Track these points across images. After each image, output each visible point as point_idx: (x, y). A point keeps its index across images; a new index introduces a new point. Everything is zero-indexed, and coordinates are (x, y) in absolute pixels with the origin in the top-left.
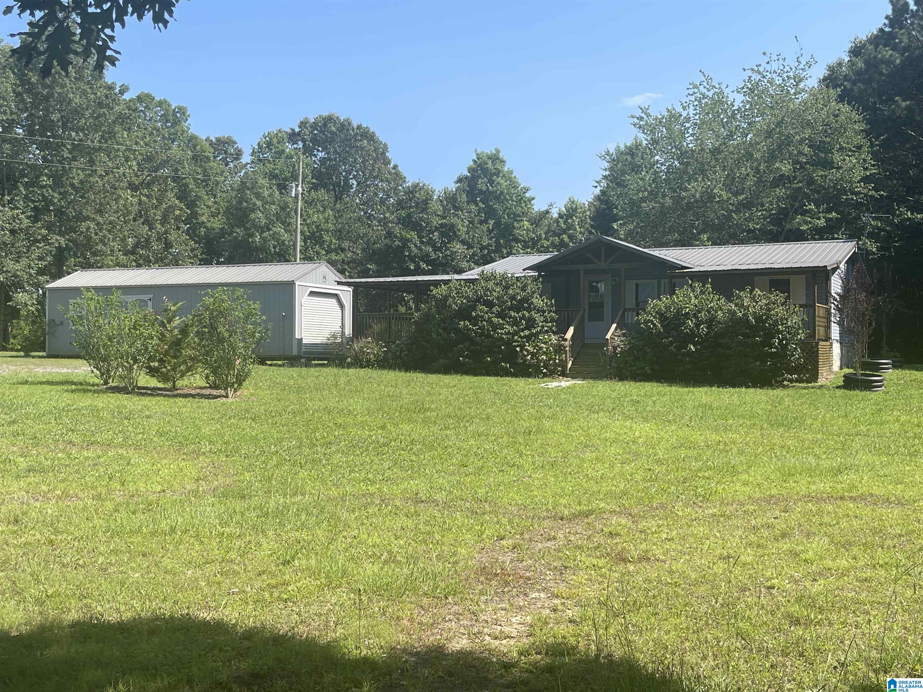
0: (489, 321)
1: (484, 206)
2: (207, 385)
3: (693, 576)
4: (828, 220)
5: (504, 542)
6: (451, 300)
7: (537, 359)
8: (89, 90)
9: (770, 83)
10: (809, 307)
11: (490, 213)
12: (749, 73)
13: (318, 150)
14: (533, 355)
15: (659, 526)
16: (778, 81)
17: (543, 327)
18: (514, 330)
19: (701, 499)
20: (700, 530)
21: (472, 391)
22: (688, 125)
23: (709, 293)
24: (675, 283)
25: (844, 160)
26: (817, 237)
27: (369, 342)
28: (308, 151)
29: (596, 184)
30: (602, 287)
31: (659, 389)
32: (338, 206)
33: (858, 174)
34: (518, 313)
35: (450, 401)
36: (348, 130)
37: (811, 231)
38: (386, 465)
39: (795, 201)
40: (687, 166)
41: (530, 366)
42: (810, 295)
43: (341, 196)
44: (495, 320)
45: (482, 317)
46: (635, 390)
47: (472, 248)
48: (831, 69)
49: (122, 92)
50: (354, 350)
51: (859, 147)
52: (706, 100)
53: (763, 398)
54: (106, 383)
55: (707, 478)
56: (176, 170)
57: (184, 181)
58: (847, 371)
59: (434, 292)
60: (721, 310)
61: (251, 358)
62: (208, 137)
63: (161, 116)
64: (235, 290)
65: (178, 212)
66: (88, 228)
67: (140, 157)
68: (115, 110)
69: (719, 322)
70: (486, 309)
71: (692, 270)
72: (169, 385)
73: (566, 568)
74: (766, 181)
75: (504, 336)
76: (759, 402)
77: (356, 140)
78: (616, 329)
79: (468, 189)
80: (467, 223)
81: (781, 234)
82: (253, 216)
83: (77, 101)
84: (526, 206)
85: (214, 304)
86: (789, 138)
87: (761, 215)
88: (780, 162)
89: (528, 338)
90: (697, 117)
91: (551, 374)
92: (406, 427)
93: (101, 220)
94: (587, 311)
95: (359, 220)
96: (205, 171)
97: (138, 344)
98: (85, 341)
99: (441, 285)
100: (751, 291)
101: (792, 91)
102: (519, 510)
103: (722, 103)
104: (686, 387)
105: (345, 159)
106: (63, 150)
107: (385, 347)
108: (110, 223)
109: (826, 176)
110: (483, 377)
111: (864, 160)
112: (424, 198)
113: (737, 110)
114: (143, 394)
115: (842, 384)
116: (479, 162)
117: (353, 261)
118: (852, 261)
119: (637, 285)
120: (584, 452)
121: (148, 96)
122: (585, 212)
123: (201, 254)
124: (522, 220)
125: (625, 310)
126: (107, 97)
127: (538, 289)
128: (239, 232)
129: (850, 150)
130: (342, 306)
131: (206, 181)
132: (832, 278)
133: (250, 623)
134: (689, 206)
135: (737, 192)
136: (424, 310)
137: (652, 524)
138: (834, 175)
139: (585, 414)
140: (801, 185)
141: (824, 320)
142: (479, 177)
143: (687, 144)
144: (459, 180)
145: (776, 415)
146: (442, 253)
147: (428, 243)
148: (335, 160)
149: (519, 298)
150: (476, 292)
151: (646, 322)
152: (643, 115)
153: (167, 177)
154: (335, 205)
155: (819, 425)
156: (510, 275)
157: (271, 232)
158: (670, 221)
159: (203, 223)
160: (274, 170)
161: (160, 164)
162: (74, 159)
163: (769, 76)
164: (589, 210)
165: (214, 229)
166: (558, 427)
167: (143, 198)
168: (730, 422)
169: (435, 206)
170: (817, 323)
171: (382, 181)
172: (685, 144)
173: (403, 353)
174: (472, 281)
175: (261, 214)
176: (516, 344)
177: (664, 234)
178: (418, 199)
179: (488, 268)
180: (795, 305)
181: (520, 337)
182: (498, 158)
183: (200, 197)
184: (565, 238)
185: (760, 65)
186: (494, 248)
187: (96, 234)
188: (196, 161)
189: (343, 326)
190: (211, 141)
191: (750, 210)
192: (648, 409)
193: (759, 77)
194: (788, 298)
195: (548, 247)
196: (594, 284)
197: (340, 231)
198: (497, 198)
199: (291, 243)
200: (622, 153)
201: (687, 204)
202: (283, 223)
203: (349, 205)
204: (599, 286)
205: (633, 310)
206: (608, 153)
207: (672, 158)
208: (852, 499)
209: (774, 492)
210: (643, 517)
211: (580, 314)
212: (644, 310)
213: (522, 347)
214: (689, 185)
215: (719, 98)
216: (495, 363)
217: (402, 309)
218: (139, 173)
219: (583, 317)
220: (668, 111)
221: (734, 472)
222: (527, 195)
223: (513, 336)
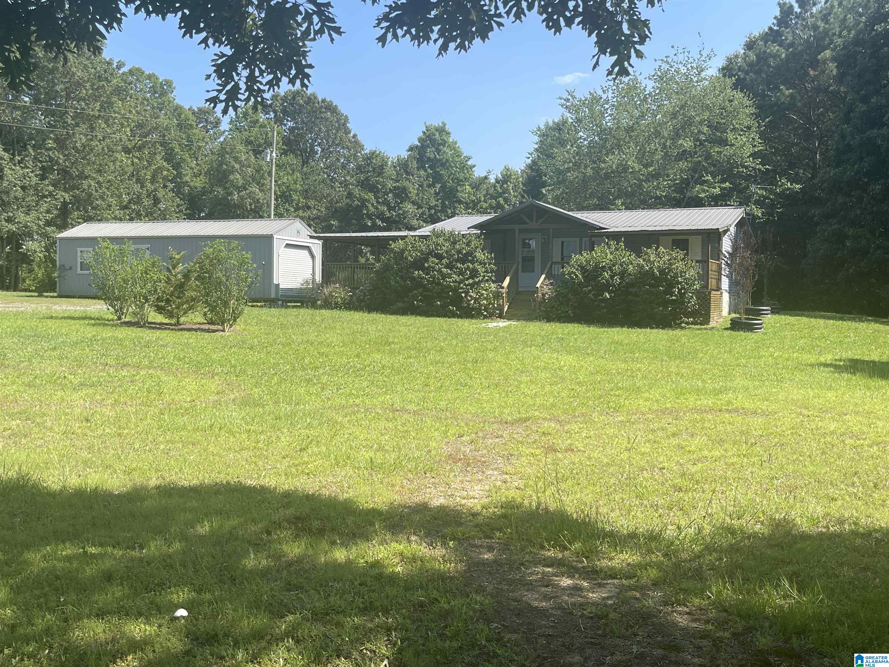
0: (440, 271)
1: (431, 172)
2: (206, 321)
3: (605, 460)
4: (722, 189)
5: (464, 439)
6: (407, 252)
7: (479, 303)
8: (90, 65)
9: (677, 72)
10: (704, 262)
11: (437, 178)
12: (659, 63)
13: (288, 120)
14: (476, 300)
15: (580, 429)
16: (683, 70)
17: (484, 276)
18: (460, 279)
19: (612, 410)
20: (611, 431)
21: (425, 329)
22: (607, 106)
23: (622, 250)
24: (594, 242)
25: (737, 138)
26: (713, 203)
27: (337, 288)
28: (279, 121)
29: (529, 156)
30: (533, 243)
31: (580, 329)
32: (305, 169)
33: (748, 150)
34: (463, 265)
35: (409, 336)
36: (314, 103)
37: (708, 198)
38: (365, 384)
39: (695, 172)
40: (606, 141)
41: (473, 309)
42: (705, 253)
43: (307, 161)
44: (444, 270)
45: (433, 267)
46: (561, 330)
47: (422, 208)
48: (729, 60)
49: (119, 67)
50: (325, 294)
51: (749, 128)
52: (623, 85)
53: (665, 337)
54: (120, 318)
55: (618, 396)
56: (164, 136)
57: (170, 145)
58: (734, 315)
59: (393, 246)
60: (632, 264)
61: (244, 299)
62: (191, 107)
63: (150, 88)
64: (231, 242)
65: (166, 172)
66: (89, 186)
67: (133, 124)
68: (112, 83)
69: (630, 274)
70: (437, 261)
71: (609, 230)
72: (173, 321)
73: (511, 455)
74: (671, 155)
75: (452, 284)
76: (661, 340)
77: (320, 112)
78: (545, 279)
79: (418, 157)
80: (417, 186)
81: (683, 201)
82: (231, 177)
83: (79, 74)
84: (468, 172)
85: (213, 254)
86: (691, 119)
87: (667, 184)
88: (684, 139)
89: (472, 285)
90: (615, 100)
91: (490, 316)
92: (377, 356)
93: (101, 179)
94: (520, 264)
95: (323, 182)
96: (189, 136)
97: (149, 286)
98: (102, 283)
99: (398, 240)
100: (657, 249)
101: (695, 79)
102: (473, 417)
103: (636, 88)
104: (602, 327)
105: (312, 128)
106: (67, 118)
107: (350, 292)
108: (109, 181)
109: (721, 152)
110: (433, 318)
111: (753, 139)
112: (380, 164)
113: (648, 94)
114: (153, 328)
115: (730, 326)
116: (428, 134)
117: (318, 218)
118: (740, 225)
119: (563, 242)
120: (520, 376)
121: (138, 70)
122: (518, 178)
123: (186, 210)
124: (464, 185)
125: (552, 263)
126: (105, 71)
127: (480, 244)
128: (220, 191)
129: (742, 130)
130: (313, 257)
131: (189, 147)
132: (724, 238)
133: (286, 487)
134: (607, 176)
135: (647, 165)
136: (383, 261)
137: (575, 427)
138: (728, 151)
139: (520, 348)
140: (700, 159)
141: (716, 273)
142: (428, 146)
143: (606, 123)
144: (411, 149)
145: (674, 351)
146: (395, 212)
147: (383, 203)
148: (303, 129)
149: (464, 252)
150: (428, 246)
151: (570, 274)
152: (570, 97)
153: (156, 142)
154: (302, 168)
155: (708, 358)
156: (457, 233)
157: (248, 191)
158: (591, 188)
159: (187, 182)
160: (250, 137)
161: (150, 130)
162: (77, 125)
163: (676, 66)
164: (522, 176)
165: (196, 188)
166: (499, 358)
167: (136, 160)
168: (637, 355)
169: (389, 171)
170: (710, 276)
171: (343, 148)
172: (604, 122)
173: (366, 297)
174: (425, 237)
175: (239, 176)
176: (462, 291)
177: (586, 199)
178: (375, 164)
179: (438, 226)
180: (692, 261)
181: (465, 285)
182: (444, 131)
183: (184, 160)
184: (502, 201)
185: (668, 57)
186: (440, 208)
187: (97, 191)
188: (181, 129)
189: (314, 274)
190: (194, 110)
191: (657, 179)
192: (571, 344)
193: (668, 66)
194: (687, 254)
195: (486, 209)
196: (527, 241)
197: (306, 191)
198: (443, 165)
199: (265, 201)
200: (550, 128)
201: (606, 174)
202: (258, 184)
203: (314, 169)
204: (531, 242)
205: (559, 263)
206: (539, 129)
207: (593, 134)
208: (729, 411)
209: (669, 405)
210: (569, 423)
211: (514, 267)
212: (568, 263)
213: (467, 293)
214: (607, 157)
215: (633, 84)
216: (444, 306)
217: (362, 260)
218: (131, 138)
219: (517, 270)
220: (591, 94)
221: (638, 390)
222: (469, 163)
223: (459, 284)
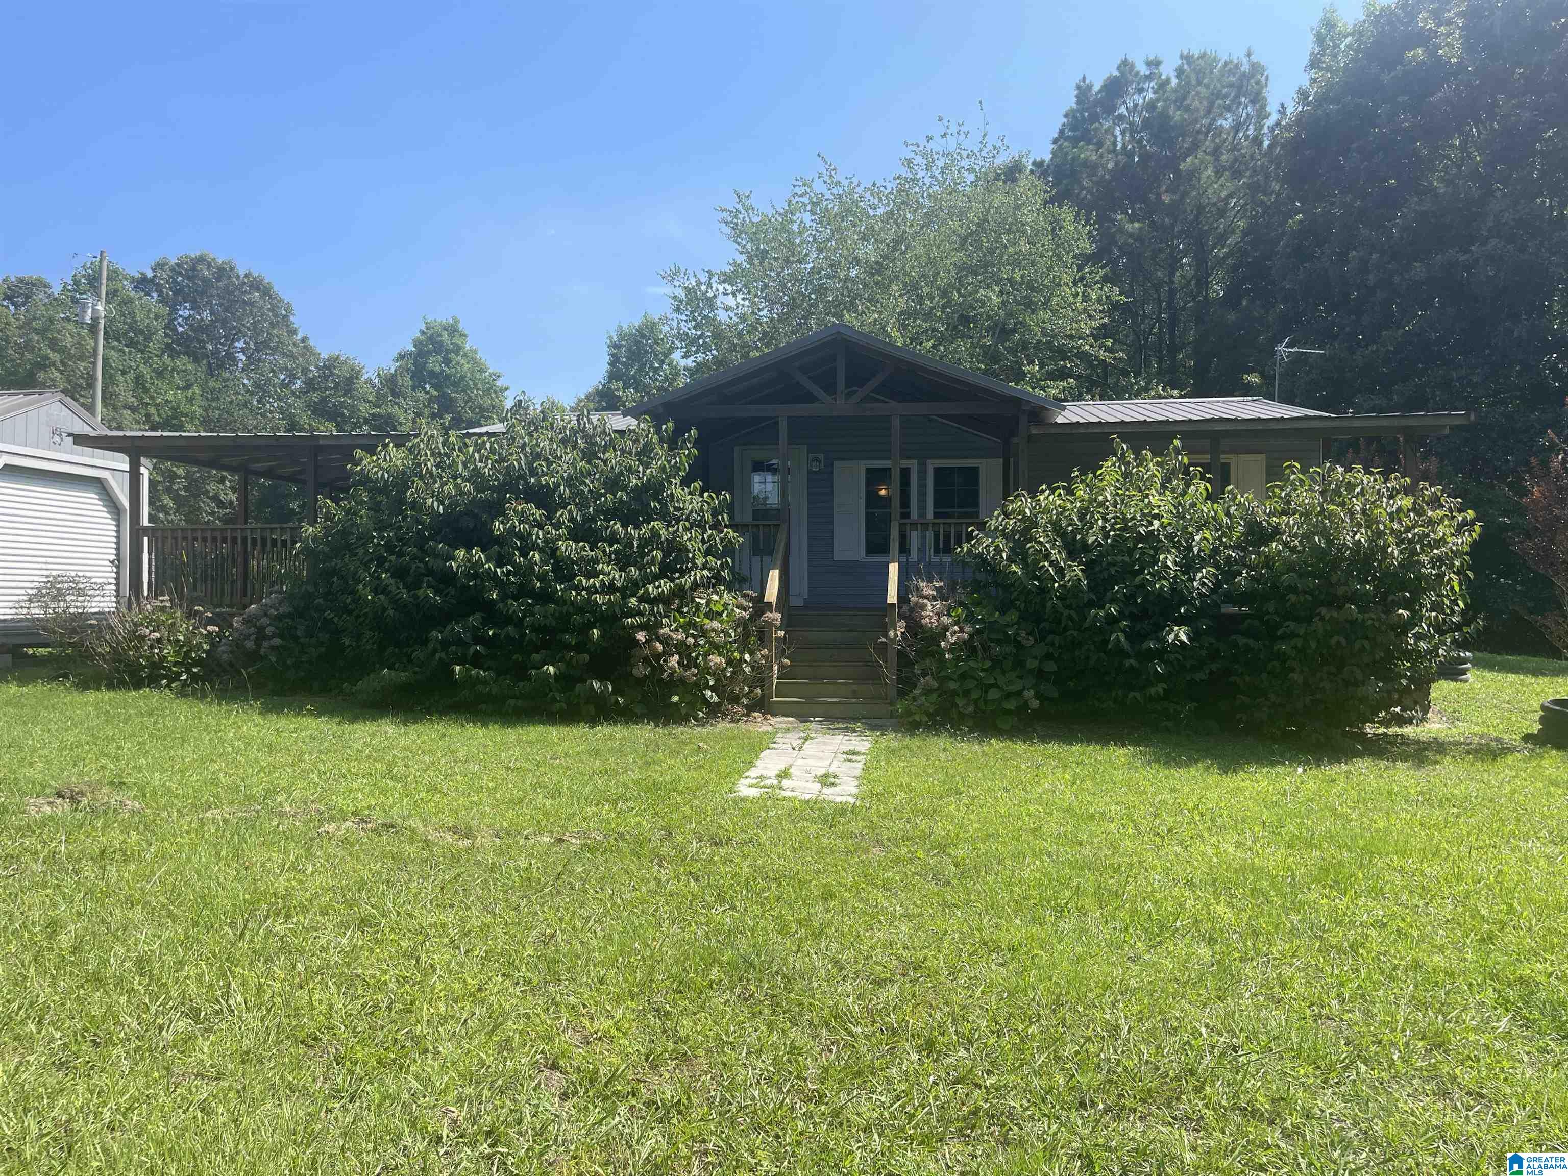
0: (550, 551)
1: (436, 393)
6: (418, 483)
11: (446, 404)
13: (184, 307)
14: (683, 652)
18: (629, 579)
27: (163, 609)
28: (166, 304)
32: (212, 384)
34: (636, 528)
36: (230, 277)
43: (218, 372)
44: (568, 548)
45: (524, 537)
70: (538, 513)
75: (599, 599)
77: (241, 292)
79: (413, 368)
89: (669, 602)
99: (385, 446)
107: (210, 621)
112: (348, 376)
116: (429, 333)
130: (116, 510)
142: (430, 353)
144: (401, 357)
169: (364, 388)
173: (266, 644)
176: (634, 621)
178: (338, 376)
181: (646, 599)
182: (456, 330)
189: (119, 561)
198: (456, 384)
203: (230, 384)
216: (571, 681)
222: (499, 383)
223: (624, 597)
